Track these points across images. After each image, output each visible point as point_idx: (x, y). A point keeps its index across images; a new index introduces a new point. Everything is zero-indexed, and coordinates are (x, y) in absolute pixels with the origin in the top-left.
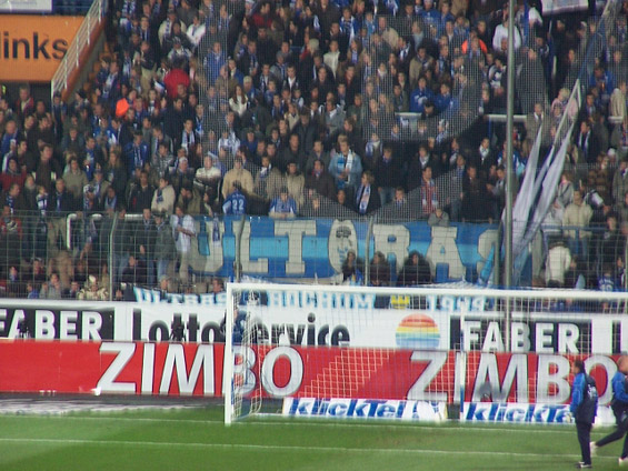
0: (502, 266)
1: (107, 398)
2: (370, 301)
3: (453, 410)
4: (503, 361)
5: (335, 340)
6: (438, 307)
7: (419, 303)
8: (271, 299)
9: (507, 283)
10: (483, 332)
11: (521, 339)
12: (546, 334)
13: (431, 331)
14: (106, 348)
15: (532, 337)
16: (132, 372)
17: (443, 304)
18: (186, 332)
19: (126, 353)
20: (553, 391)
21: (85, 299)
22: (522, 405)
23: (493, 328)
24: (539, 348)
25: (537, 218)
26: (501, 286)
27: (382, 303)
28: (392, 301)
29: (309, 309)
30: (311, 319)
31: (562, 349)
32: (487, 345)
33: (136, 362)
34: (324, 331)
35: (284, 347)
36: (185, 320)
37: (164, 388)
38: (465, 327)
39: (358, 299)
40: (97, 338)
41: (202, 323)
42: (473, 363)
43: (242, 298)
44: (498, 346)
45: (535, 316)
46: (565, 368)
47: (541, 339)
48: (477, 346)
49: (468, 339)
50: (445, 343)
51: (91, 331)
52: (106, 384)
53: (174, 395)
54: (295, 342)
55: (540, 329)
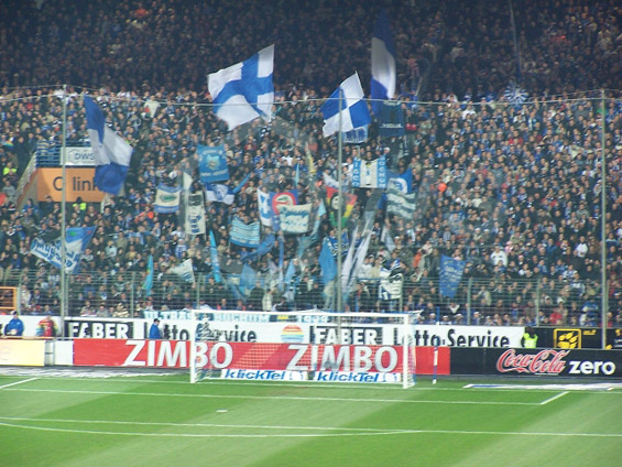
0: (336, 299)
1: (131, 369)
2: (267, 318)
3: (311, 375)
4: (337, 349)
5: (249, 338)
6: (303, 321)
7: (293, 319)
8: (216, 317)
9: (339, 308)
10: (326, 333)
11: (346, 337)
12: (360, 334)
13: (298, 333)
14: (129, 342)
15: (352, 336)
16: (143, 355)
17: (305, 319)
18: (171, 335)
19: (140, 345)
20: (362, 364)
21: (117, 317)
22: (346, 372)
23: (332, 331)
24: (356, 342)
25: (354, 275)
26: (336, 311)
27: (273, 319)
28: (279, 318)
29: (236, 322)
30: (236, 327)
31: (367, 343)
32: (329, 341)
33: (144, 351)
34: (243, 333)
35: (222, 343)
36: (171, 328)
37: (160, 364)
38: (317, 332)
39: (261, 317)
40: (125, 337)
41: (179, 329)
42: (321, 350)
43: (200, 317)
44: (334, 341)
45: (353, 325)
46: (369, 352)
47: (357, 337)
48: (323, 341)
49: (318, 338)
50: (307, 340)
51: (122, 334)
52: (130, 361)
53: (165, 368)
54: (228, 340)
55: (356, 332)
